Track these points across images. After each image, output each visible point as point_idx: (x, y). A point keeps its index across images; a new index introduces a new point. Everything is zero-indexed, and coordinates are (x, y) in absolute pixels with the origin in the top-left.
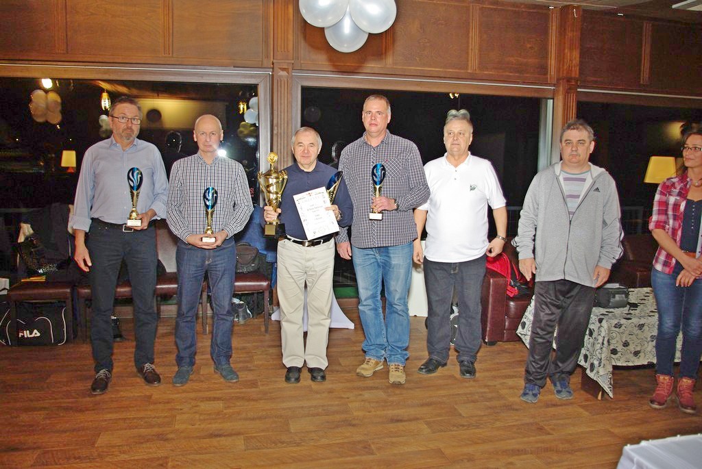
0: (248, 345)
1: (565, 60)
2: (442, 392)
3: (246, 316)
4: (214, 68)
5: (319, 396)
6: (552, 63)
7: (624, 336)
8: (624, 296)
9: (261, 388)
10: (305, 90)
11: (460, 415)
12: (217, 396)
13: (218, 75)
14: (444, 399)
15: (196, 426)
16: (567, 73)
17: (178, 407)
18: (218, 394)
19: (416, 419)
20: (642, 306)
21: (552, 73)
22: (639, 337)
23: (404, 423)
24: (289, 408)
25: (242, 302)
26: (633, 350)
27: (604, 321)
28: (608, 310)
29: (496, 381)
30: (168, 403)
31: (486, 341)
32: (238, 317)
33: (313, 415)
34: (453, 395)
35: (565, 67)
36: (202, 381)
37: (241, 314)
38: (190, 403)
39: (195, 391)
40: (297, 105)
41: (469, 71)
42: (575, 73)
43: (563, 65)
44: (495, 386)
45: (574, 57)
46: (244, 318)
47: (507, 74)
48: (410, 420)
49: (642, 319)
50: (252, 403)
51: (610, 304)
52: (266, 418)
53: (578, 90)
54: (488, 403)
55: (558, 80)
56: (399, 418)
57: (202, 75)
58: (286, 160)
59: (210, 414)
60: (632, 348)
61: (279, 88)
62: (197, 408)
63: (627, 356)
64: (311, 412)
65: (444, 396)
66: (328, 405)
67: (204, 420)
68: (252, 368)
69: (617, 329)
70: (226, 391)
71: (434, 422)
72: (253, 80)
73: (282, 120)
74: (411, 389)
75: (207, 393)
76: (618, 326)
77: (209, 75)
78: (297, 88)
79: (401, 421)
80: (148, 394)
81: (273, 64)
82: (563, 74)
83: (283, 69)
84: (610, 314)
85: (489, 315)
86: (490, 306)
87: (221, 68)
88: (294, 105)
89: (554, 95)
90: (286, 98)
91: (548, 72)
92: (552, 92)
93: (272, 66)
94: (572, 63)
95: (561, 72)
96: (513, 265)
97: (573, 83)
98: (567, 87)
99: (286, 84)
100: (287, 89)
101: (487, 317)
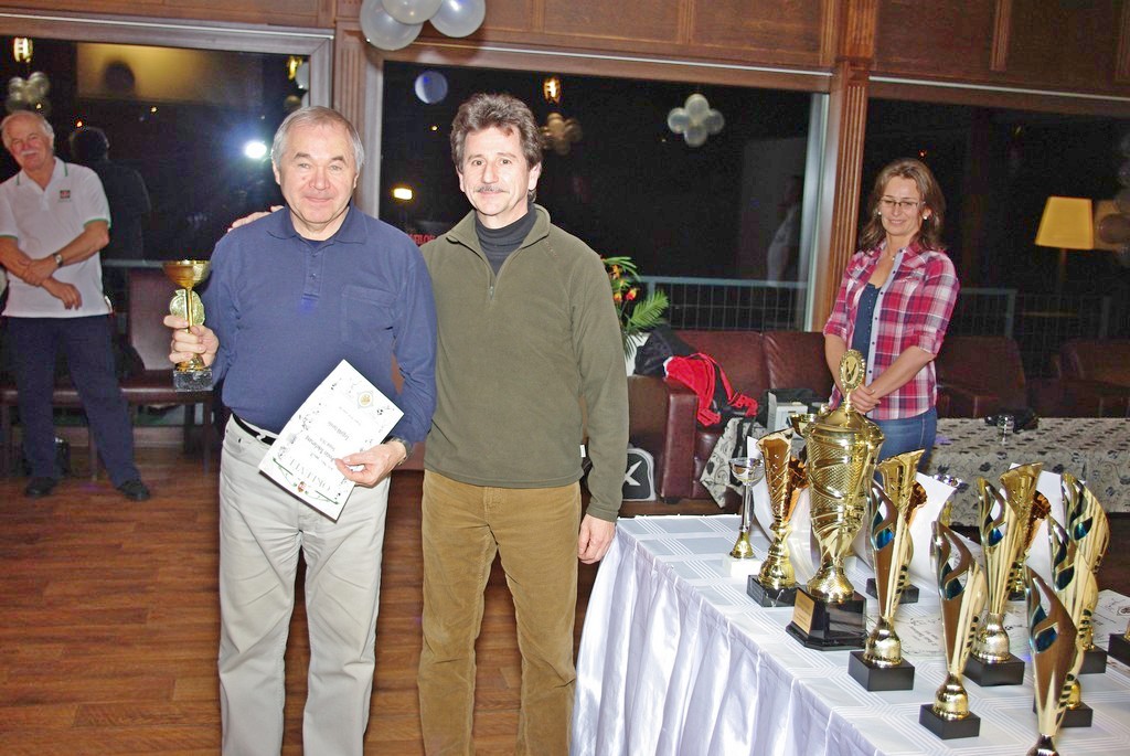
1: (849, 29)
4: (234, 25)
6: (829, 30)
10: (390, 66)
13: (241, 38)
16: (851, 51)
17: (160, 558)
21: (829, 48)
31: (663, 496)
35: (848, 40)
40: (376, 94)
41: (677, 43)
42: (868, 49)
43: (846, 37)
45: (865, 24)
47: (746, 48)
53: (872, 78)
55: (839, 60)
57: (214, 37)
61: (345, 64)
72: (301, 47)
77: (225, 37)
81: (335, 22)
82: (844, 50)
83: (352, 33)
85: (668, 454)
86: (670, 440)
87: (246, 25)
88: (370, 93)
89: (830, 85)
90: (356, 83)
91: (819, 46)
92: (827, 82)
93: (334, 25)
94: (861, 32)
95: (841, 48)
96: (723, 375)
97: (862, 69)
98: (851, 74)
99: (356, 59)
100: (359, 66)
101: (665, 457)
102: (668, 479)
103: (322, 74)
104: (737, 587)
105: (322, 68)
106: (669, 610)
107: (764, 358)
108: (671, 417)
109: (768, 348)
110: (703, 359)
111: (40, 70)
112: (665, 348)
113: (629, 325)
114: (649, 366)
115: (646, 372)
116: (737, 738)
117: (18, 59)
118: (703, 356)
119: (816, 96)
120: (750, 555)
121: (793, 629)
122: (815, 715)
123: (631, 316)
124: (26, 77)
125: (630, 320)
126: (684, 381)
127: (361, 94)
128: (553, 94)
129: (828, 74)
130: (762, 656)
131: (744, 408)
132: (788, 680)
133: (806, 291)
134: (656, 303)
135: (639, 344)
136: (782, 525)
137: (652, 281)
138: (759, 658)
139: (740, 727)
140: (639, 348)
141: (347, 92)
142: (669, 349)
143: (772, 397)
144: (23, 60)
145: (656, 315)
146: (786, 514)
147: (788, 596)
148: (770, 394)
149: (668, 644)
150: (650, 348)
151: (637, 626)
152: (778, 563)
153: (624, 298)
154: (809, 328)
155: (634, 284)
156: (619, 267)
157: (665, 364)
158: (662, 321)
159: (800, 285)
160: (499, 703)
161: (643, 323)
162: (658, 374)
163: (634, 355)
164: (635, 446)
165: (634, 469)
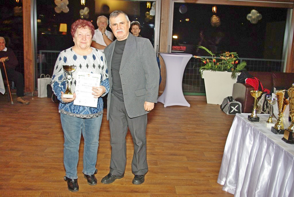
2: (218, 127)
10: (176, 4)
23: (200, 134)
24: (160, 127)
40: (172, 10)
48: (203, 133)
56: (199, 132)
61: (165, 3)
64: (167, 128)
66: (174, 127)
73: (165, 17)
78: (172, 3)
86: (246, 99)
88: (170, 10)
90: (167, 8)
92: (292, 5)
96: (261, 83)
99: (167, 2)
100: (168, 4)
101: (245, 104)
103: (158, 6)
104: (269, 130)
105: (159, 4)
106: (251, 135)
107: (272, 79)
108: (247, 94)
109: (273, 77)
110: (256, 79)
111: (87, 7)
112: (245, 76)
113: (236, 70)
115: (240, 82)
116: (268, 164)
117: (82, 4)
118: (256, 78)
119: (289, 9)
120: (272, 122)
121: (283, 139)
122: (290, 158)
123: (236, 68)
124: (83, 9)
125: (236, 69)
126: (250, 84)
128: (215, 11)
129: (292, 3)
130: (276, 144)
131: (266, 92)
132: (282, 150)
133: (284, 62)
134: (243, 65)
135: (238, 75)
136: (281, 114)
137: (241, 59)
138: (275, 145)
139: (269, 162)
140: (238, 76)
141: (165, 10)
142: (247, 76)
143: (275, 89)
144: (83, 4)
145: (243, 67)
146: (282, 111)
147: (282, 132)
148: (274, 88)
149: (250, 143)
150: (241, 76)
151: (242, 139)
152: (280, 124)
153: (234, 63)
154: (284, 71)
155: (237, 60)
156: (233, 55)
157: (245, 80)
158: (244, 69)
159: (283, 61)
160: (203, 160)
161: (240, 70)
162: (243, 83)
163: (237, 78)
164: (236, 101)
165: (236, 107)
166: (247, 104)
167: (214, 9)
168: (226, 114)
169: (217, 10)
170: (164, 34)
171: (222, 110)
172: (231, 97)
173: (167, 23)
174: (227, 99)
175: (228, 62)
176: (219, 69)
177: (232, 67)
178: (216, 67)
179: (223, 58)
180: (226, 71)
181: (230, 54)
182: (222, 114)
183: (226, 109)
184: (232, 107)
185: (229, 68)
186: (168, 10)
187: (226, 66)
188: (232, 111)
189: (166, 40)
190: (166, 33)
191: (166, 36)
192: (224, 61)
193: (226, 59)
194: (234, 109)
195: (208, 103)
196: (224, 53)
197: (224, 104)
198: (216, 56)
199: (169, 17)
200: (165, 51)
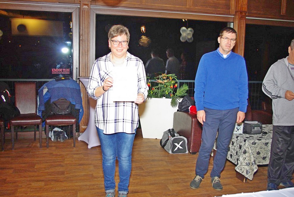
0: (62, 153)
1: (240, 2)
2: (162, 178)
3: (64, 138)
4: (48, 3)
5: (96, 179)
6: (233, 3)
7: (257, 149)
8: (259, 128)
9: (66, 175)
10: (98, 16)
11: (169, 189)
12: (41, 179)
13: (50, 7)
14: (162, 181)
15: (28, 195)
16: (240, 8)
17: (19, 185)
18: (42, 178)
19: (145, 191)
20: (269, 133)
21: (233, 8)
22: (265, 149)
23: (138, 194)
24: (79, 186)
25: (62, 131)
26: (262, 157)
27: (247, 141)
28: (250, 135)
29: (192, 172)
30: (14, 183)
31: (191, 152)
32: (60, 138)
33: (91, 189)
34: (168, 179)
35: (239, 5)
36: (35, 172)
37: (61, 137)
38: (27, 183)
39: (30, 177)
40: (93, 24)
41: (187, 7)
42: (245, 8)
43: (239, 4)
44: (191, 175)
46: (63, 139)
47: (208, 8)
48: (142, 192)
49: (267, 140)
50: (60, 183)
51: (252, 132)
52: (66, 190)
53: (247, 18)
54: (185, 184)
55: (236, 12)
56: (136, 191)
57: (42, 7)
58: (87, 54)
59: (36, 189)
60: (262, 155)
61: (83, 15)
62: (30, 186)
63: (259, 160)
64: (90, 188)
65: (163, 180)
66: (100, 184)
67: (33, 191)
68: (63, 165)
69: (253, 145)
70: (47, 177)
71: (154, 193)
72: (69, 10)
73: (85, 32)
74: (145, 176)
75: (36, 178)
76: (254, 143)
77: (45, 7)
78: (94, 15)
79: (137, 192)
80: (4, 178)
81: (80, 1)
82: (238, 9)
83: (86, 5)
84: (251, 138)
85: (192, 138)
86: (193, 133)
87: (52, 3)
88: (91, 24)
89: (234, 20)
90: (87, 21)
91: (230, 8)
92: (233, 18)
93: (80, 3)
94: (243, 3)
95: (237, 8)
97: (244, 14)
98: (240, 16)
99: (87, 13)
100: (88, 15)
101: (191, 139)
102: (192, 146)
103: (76, 18)
105: (76, 16)
108: (193, 126)
112: (188, 103)
113: (175, 95)
114: (183, 109)
115: (182, 111)
119: (229, 23)
123: (176, 92)
125: (176, 94)
127: (89, 25)
129: (233, 17)
134: (184, 88)
135: (179, 102)
140: (179, 103)
142: (190, 103)
145: (184, 92)
150: (184, 103)
153: (173, 87)
155: (176, 83)
156: (171, 77)
157: (189, 108)
158: (186, 94)
161: (180, 95)
162: (186, 111)
163: (178, 105)
164: (180, 136)
165: (181, 143)
166: (194, 140)
167: (143, 28)
168: (169, 154)
169: (146, 30)
170: (85, 53)
171: (163, 147)
172: (173, 129)
173: (88, 39)
174: (167, 132)
175: (165, 86)
176: (156, 96)
177: (171, 92)
178: (152, 92)
179: (160, 81)
180: (164, 97)
181: (168, 77)
182: (163, 153)
183: (168, 146)
184: (176, 144)
185: (167, 94)
186: (89, 23)
187: (164, 91)
188: (176, 149)
189: (88, 62)
190: (88, 52)
191: (88, 56)
192: (161, 85)
193: (163, 83)
194: (178, 146)
195: (144, 137)
196: (159, 76)
197: (165, 138)
198: (150, 79)
199: (90, 32)
200: (87, 75)
